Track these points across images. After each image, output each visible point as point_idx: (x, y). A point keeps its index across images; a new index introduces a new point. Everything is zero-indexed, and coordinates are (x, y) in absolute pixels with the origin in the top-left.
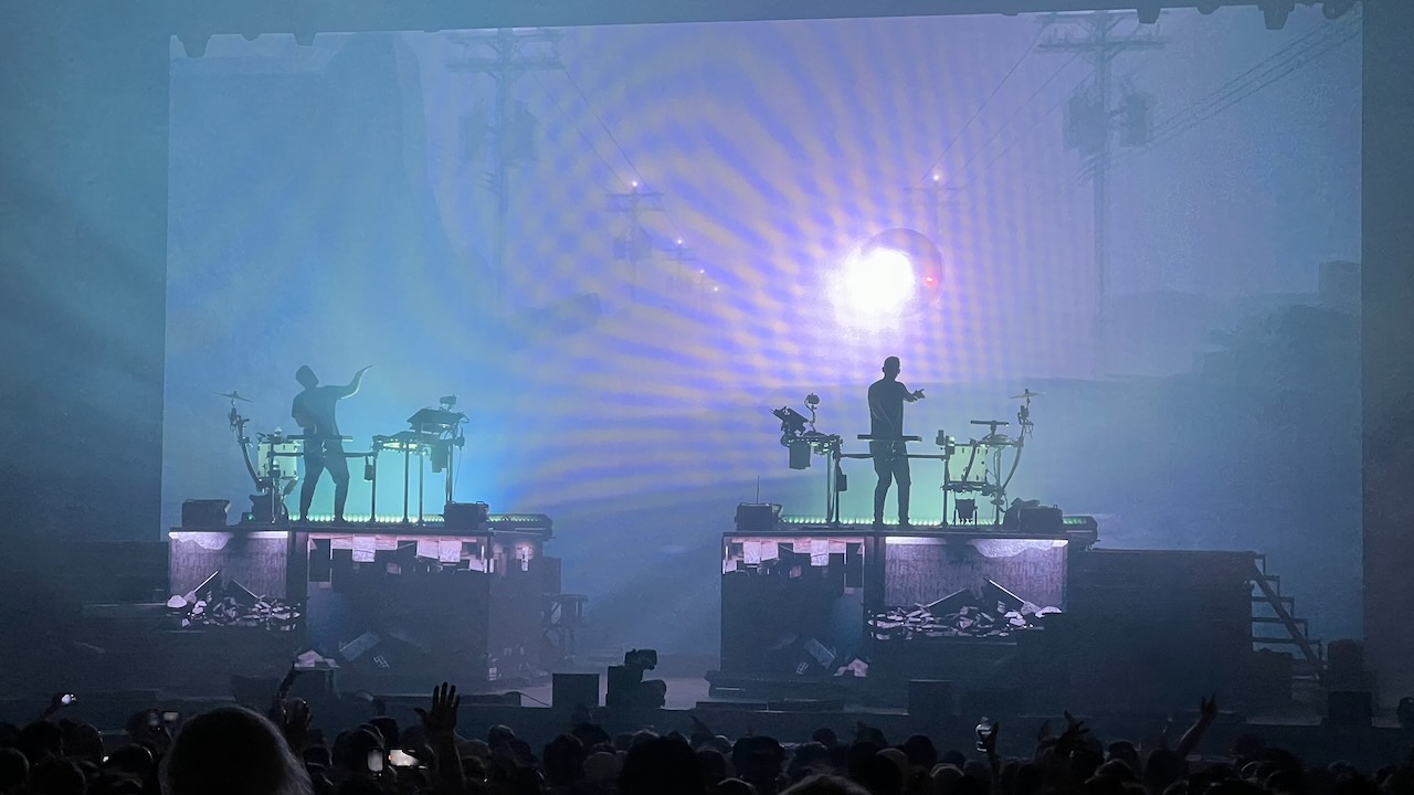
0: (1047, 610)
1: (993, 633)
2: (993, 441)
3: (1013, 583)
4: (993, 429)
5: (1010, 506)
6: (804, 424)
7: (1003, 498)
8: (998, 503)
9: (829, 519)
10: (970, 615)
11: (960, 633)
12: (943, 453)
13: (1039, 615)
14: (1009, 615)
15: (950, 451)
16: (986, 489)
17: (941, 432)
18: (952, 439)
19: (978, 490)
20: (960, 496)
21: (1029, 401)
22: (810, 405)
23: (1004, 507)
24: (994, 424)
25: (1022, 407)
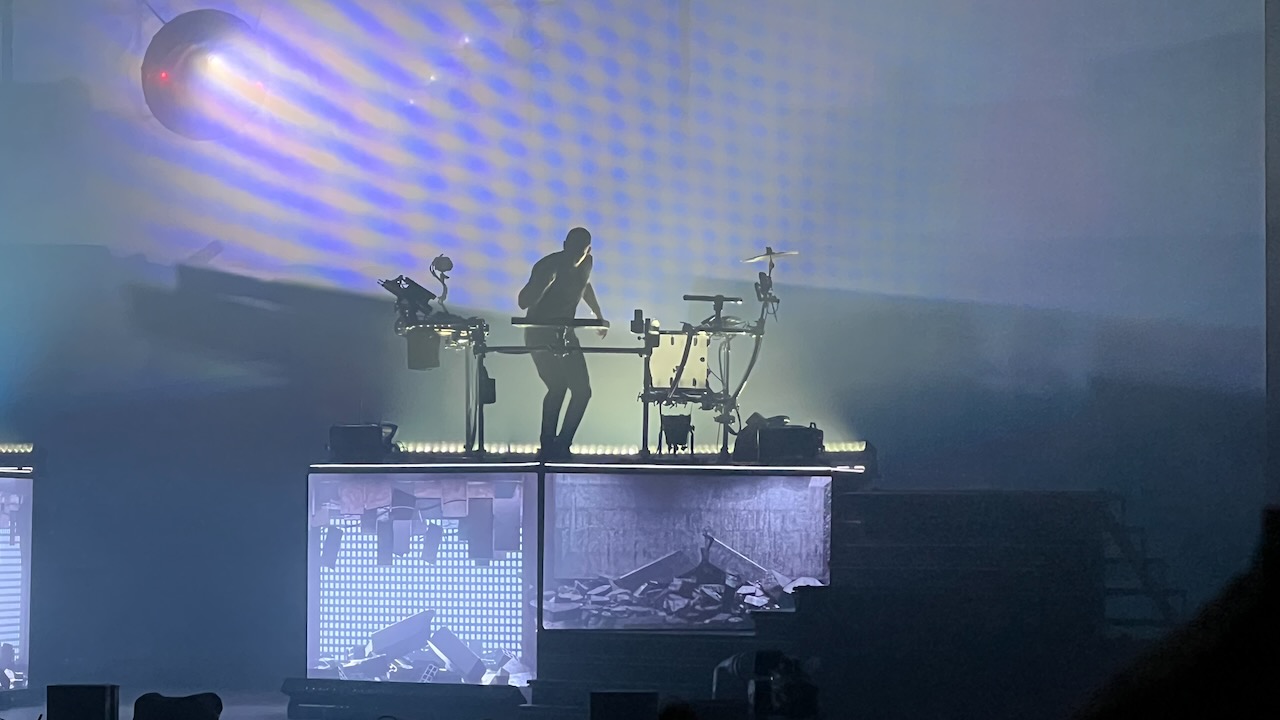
0: (801, 582)
1: (721, 617)
2: (716, 325)
3: (749, 543)
4: (718, 308)
5: (744, 425)
6: (431, 302)
7: (733, 413)
8: (725, 420)
9: (468, 446)
10: (685, 592)
11: (669, 618)
12: (642, 344)
13: (789, 590)
14: (743, 590)
15: (653, 342)
16: (708, 399)
17: (638, 313)
18: (655, 323)
19: (695, 401)
20: (668, 411)
21: (772, 265)
22: (438, 273)
23: (735, 427)
24: (719, 301)
25: (762, 275)
